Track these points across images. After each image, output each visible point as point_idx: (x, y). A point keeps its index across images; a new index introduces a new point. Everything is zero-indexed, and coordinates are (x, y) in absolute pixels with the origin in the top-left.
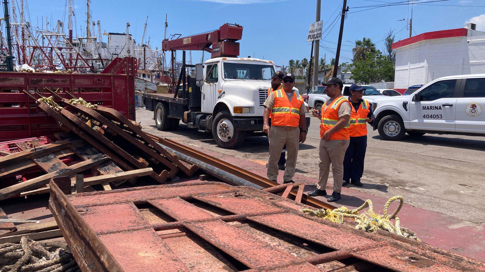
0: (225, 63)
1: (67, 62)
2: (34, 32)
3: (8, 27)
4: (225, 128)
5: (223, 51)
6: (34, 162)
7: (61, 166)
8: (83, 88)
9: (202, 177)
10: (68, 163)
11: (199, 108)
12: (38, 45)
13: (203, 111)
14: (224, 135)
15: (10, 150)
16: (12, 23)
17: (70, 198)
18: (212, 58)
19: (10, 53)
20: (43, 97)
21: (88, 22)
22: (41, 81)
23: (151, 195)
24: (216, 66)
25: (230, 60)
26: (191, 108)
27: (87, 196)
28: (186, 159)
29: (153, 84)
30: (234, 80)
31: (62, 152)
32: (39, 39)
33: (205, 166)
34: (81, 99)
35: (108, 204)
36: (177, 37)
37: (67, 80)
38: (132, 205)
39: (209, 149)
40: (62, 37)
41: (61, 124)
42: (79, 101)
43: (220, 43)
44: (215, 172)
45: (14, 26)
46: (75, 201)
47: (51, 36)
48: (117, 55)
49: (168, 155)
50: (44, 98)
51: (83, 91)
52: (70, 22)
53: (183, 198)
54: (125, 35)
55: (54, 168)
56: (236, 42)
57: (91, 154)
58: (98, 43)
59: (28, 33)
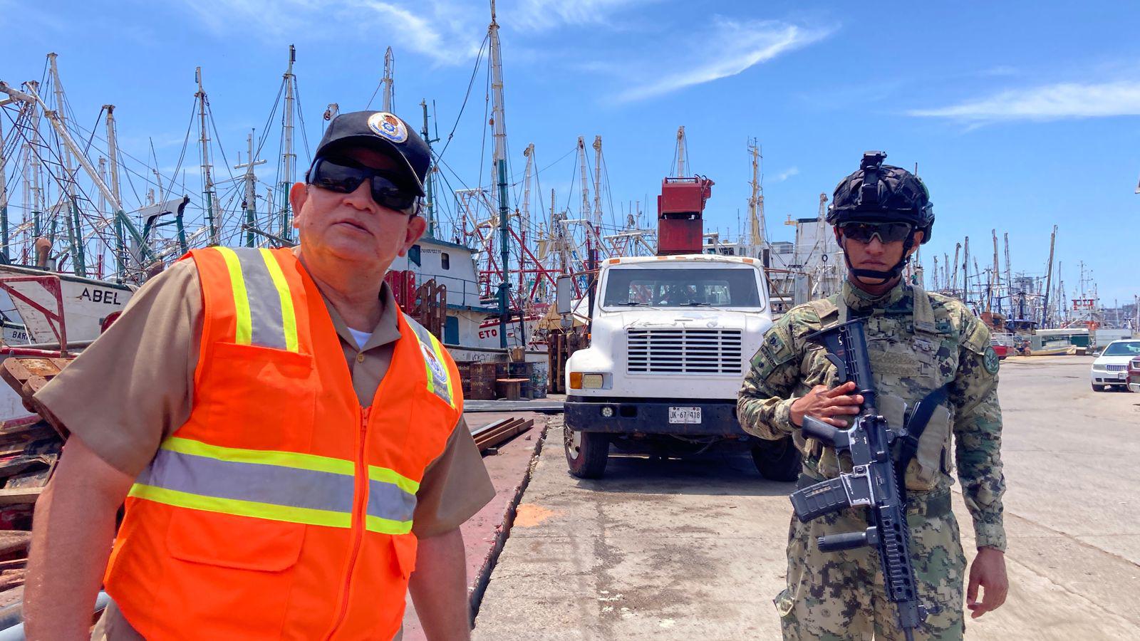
21: (754, 200)
25: (629, 262)
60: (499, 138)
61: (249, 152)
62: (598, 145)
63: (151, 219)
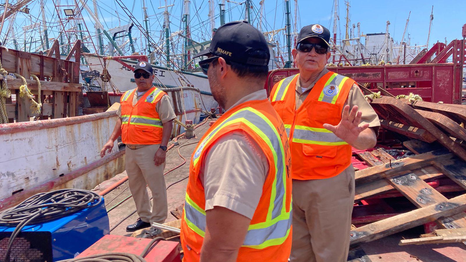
3: (289, 36)
6: (391, 184)
7: (433, 194)
21: (347, 26)
31: (425, 171)
37: (379, 73)
48: (376, 54)
52: (335, 27)
54: (384, 34)
55: (423, 196)
63: (115, 34)
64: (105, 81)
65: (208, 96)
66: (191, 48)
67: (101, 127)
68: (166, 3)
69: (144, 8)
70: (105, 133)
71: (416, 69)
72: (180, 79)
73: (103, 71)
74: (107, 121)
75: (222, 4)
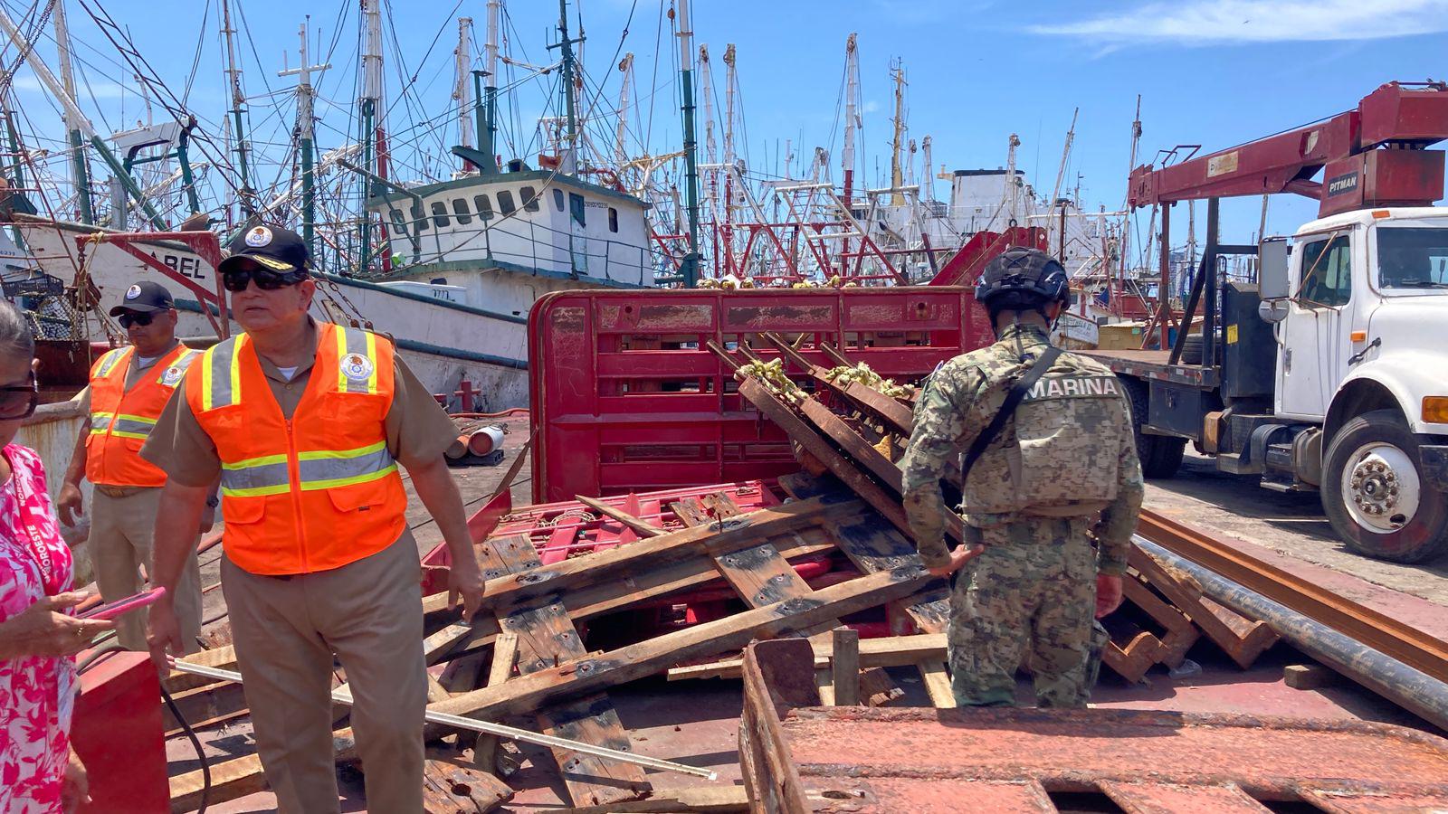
0: (1382, 233)
1: (833, 264)
2: (756, 184)
3: (692, 176)
4: (1381, 478)
5: (1373, 187)
6: (716, 566)
7: (791, 586)
8: (872, 332)
9: (1295, 675)
10: (813, 579)
11: (1263, 401)
12: (762, 221)
13: (1278, 410)
14: (1373, 509)
15: (664, 519)
16: (702, 164)
17: (808, 721)
18: (1320, 217)
19: (694, 245)
20: (754, 361)
21: (896, 145)
22: (755, 313)
23: (1111, 755)
24: (1342, 242)
25: (1405, 216)
26: (1234, 400)
27: (866, 724)
28: (1222, 593)
29: (1088, 323)
30: (1422, 291)
31: (798, 539)
32: (766, 206)
33: (1310, 632)
34: (863, 367)
35: (943, 776)
36: (1183, 155)
37: (827, 309)
38: (1037, 796)
39: (1309, 558)
40: (824, 191)
41: (800, 446)
42: (858, 374)
43: (1359, 157)
44: (1359, 663)
45: (709, 174)
46: (826, 738)
47: (796, 191)
49: (1160, 577)
50: (758, 363)
51: (871, 344)
52: (848, 151)
53: (1253, 791)
54: (1004, 172)
55: (770, 591)
56: (1426, 148)
57: (888, 552)
58: (922, 203)
59: (741, 190)
60: (685, 39)
61: (302, 52)
62: (729, 58)
63: (134, 150)
64: (81, 309)
65: (428, 355)
66: (381, 203)
67: (50, 443)
68: (304, 61)
69: (230, 71)
70: (63, 462)
71: (920, 299)
72: (328, 304)
73: (76, 276)
74: (71, 427)
75: (484, 72)
